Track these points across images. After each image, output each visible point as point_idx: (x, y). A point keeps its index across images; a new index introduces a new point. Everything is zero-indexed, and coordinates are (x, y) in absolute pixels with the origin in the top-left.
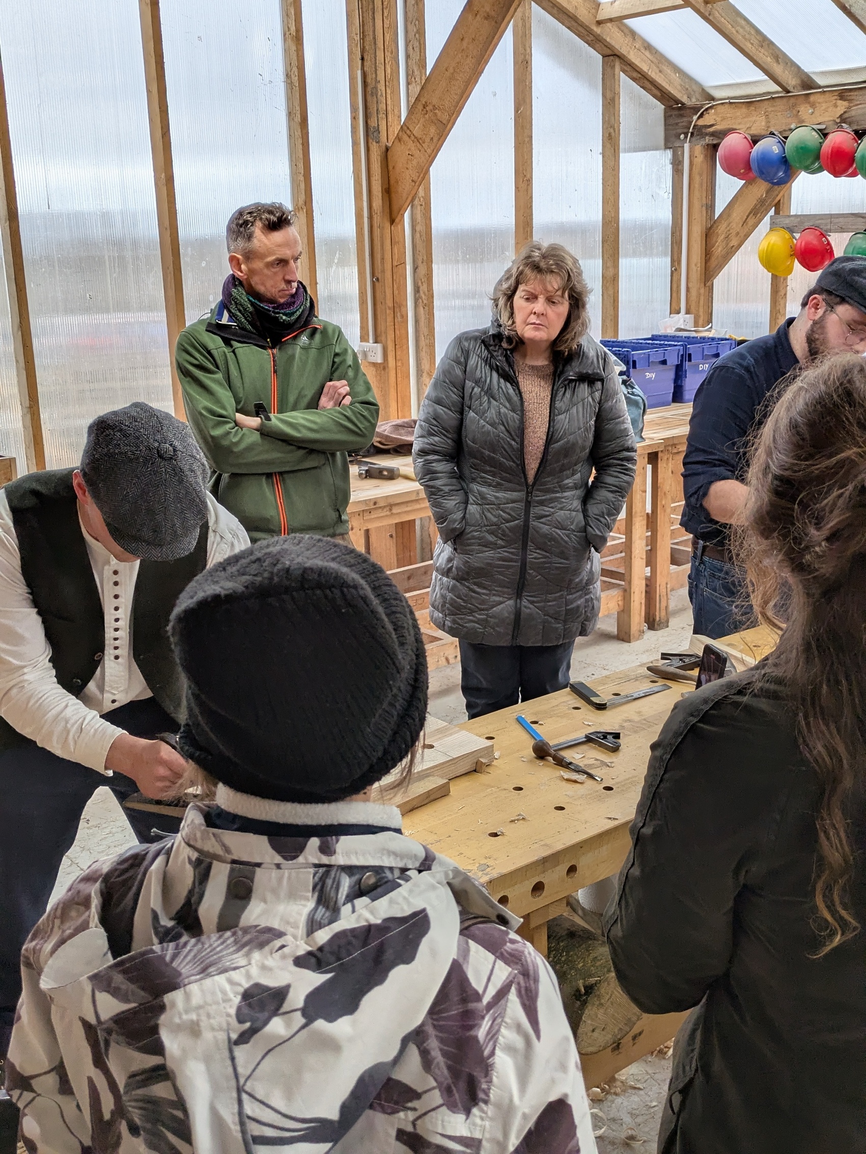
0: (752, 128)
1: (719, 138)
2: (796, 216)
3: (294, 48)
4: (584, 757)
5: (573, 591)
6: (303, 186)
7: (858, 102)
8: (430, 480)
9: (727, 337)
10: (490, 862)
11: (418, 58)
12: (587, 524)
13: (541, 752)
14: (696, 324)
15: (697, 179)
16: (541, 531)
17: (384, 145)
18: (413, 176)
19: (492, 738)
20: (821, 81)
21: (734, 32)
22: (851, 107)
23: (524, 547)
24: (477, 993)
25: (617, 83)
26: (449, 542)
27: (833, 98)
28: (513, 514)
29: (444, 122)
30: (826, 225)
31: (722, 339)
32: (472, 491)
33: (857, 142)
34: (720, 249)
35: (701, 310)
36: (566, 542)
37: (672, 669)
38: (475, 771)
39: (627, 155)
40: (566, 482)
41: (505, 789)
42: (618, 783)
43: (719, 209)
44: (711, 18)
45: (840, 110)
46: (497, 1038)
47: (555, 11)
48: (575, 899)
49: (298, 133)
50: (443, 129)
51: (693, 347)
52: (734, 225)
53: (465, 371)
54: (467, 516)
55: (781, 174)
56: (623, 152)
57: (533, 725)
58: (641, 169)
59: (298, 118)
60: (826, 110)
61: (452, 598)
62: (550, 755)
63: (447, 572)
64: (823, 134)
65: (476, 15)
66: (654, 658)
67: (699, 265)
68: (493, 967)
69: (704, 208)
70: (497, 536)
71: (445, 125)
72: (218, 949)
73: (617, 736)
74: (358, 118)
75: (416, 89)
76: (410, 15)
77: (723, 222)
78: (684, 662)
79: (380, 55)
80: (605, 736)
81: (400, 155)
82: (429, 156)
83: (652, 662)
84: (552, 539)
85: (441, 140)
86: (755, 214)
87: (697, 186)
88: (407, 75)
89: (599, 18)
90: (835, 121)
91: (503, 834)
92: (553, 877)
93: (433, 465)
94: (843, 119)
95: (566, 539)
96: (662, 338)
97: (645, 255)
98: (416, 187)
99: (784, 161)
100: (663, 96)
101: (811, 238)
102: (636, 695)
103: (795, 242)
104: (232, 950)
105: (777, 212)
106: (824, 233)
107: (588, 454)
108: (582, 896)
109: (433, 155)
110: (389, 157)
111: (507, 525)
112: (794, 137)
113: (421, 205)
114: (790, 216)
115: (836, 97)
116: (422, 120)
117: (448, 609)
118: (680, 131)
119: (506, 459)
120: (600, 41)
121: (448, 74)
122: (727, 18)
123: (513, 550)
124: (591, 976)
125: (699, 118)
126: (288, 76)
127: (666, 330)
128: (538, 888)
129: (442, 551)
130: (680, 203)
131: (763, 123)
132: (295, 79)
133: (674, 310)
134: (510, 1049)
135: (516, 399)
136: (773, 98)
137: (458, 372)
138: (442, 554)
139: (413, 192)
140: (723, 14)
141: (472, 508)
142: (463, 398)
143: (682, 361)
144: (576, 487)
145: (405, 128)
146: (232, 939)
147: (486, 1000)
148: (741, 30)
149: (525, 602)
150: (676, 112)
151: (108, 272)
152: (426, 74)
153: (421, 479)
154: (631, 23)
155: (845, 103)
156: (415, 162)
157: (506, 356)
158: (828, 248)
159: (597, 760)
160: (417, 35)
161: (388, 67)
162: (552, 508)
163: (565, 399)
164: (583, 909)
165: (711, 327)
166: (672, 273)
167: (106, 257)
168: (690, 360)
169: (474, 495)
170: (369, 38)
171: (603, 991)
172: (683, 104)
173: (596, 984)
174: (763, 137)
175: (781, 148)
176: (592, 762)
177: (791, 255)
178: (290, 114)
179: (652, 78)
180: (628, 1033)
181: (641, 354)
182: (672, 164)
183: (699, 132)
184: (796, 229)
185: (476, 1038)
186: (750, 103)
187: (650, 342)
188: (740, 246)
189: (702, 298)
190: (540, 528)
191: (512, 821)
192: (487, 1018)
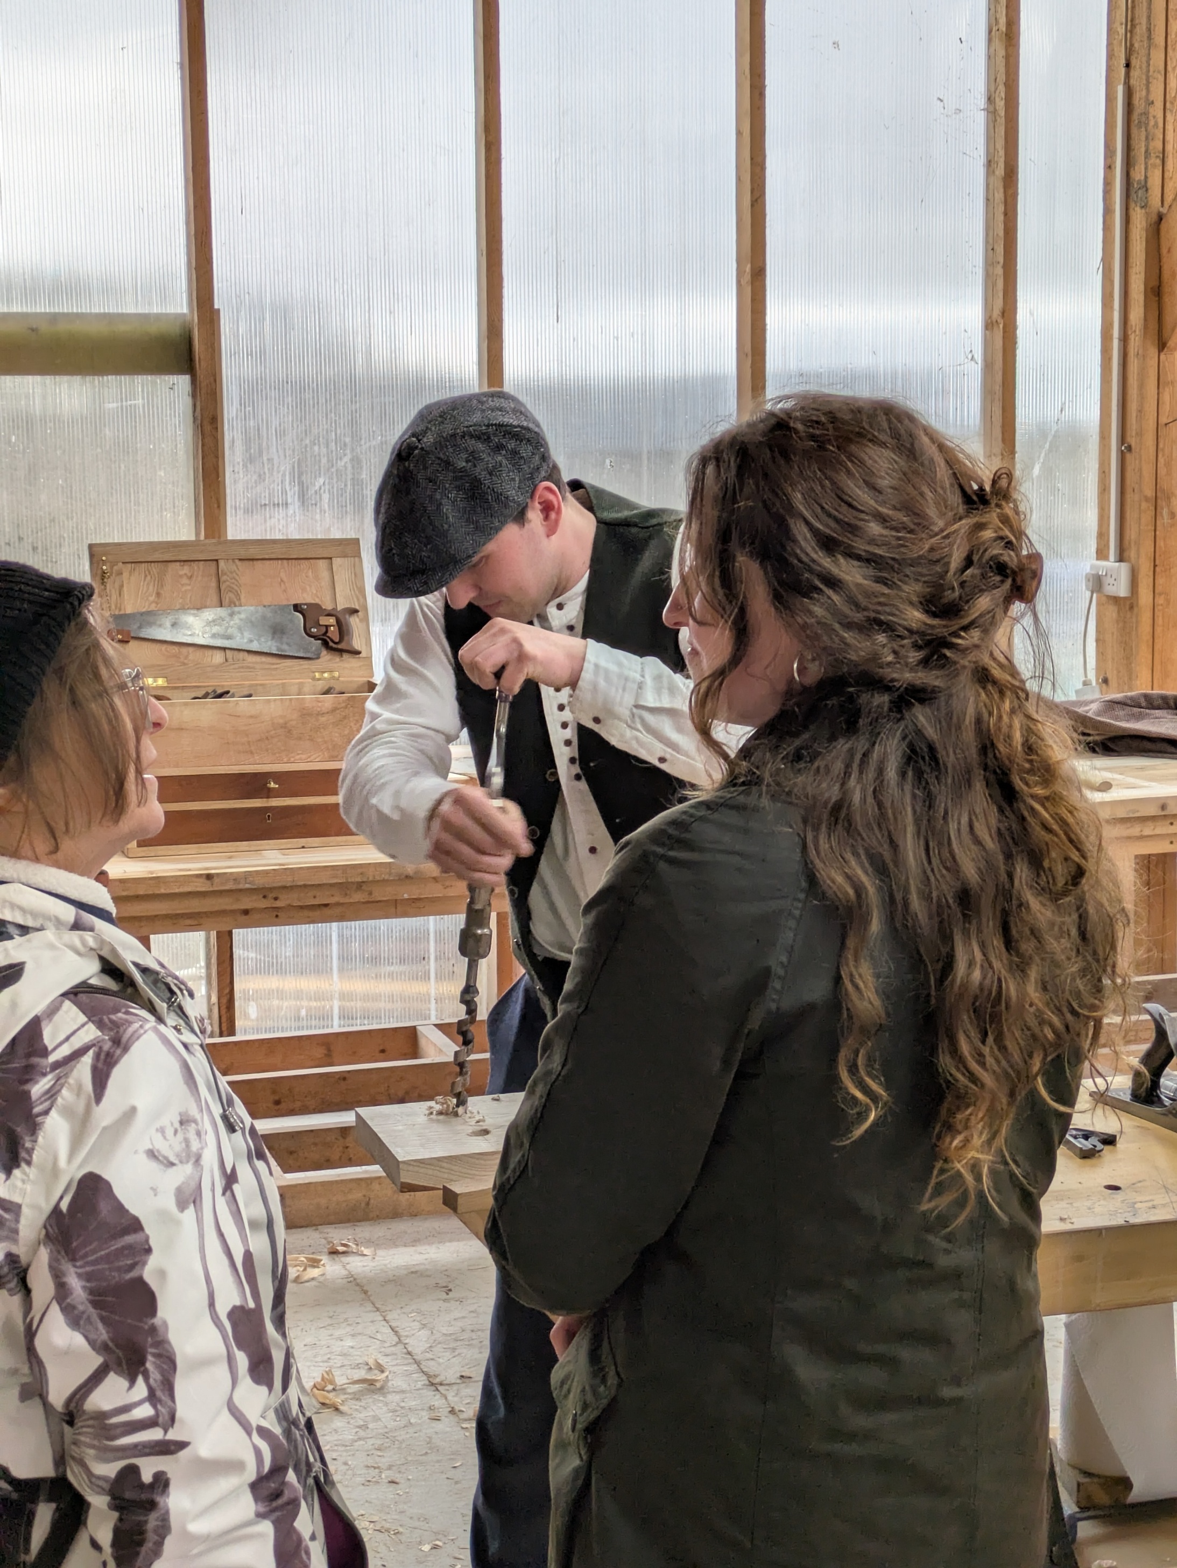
3: (1004, 52)
6: (1000, 284)
17: (1155, 211)
24: (46, 1048)
46: (56, 1099)
49: (999, 196)
59: (1000, 171)
68: (78, 1029)
74: (1115, 168)
79: (1157, 56)
110: (1163, 233)
126: (990, 100)
132: (1000, 104)
134: (68, 1112)
147: (52, 1058)
161: (1172, 77)
170: (1141, 30)
178: (990, 164)
185: (27, 1094)
192: (50, 1077)
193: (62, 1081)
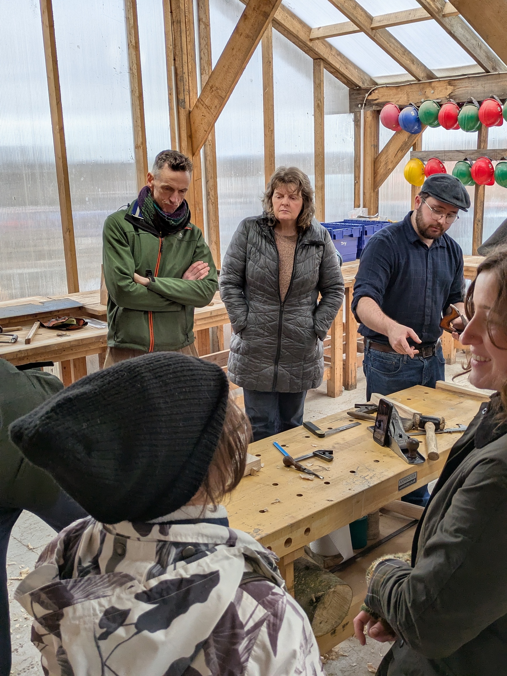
0: (400, 101)
1: (381, 107)
2: (425, 151)
3: (134, 53)
4: (313, 465)
5: (308, 362)
6: (140, 133)
7: (459, 87)
8: (228, 299)
9: (387, 221)
10: (260, 527)
11: (207, 59)
12: (315, 324)
13: (288, 463)
14: (369, 213)
15: (368, 130)
16: (289, 328)
17: (188, 110)
18: (205, 128)
19: (259, 455)
20: (438, 75)
21: (389, 46)
22: (455, 89)
23: (279, 336)
24: (241, 623)
25: (322, 74)
26: (238, 334)
27: (445, 84)
28: (273, 317)
29: (223, 97)
30: (442, 156)
31: (384, 222)
32: (250, 305)
33: (459, 110)
34: (382, 171)
35: (372, 206)
36: (303, 334)
37: (361, 413)
38: (250, 475)
39: (328, 116)
40: (303, 301)
41: (268, 485)
42: (332, 480)
43: (381, 147)
44: (375, 38)
45: (449, 92)
46: (251, 652)
47: (286, 33)
48: (308, 548)
49: (137, 103)
50: (222, 101)
51: (368, 227)
52: (390, 156)
53: (247, 239)
54: (248, 319)
55: (416, 127)
56: (326, 114)
57: (283, 447)
58: (337, 124)
59: (137, 94)
60: (441, 91)
61: (239, 365)
62: (293, 465)
63: (237, 351)
64: (440, 105)
65: (241, 35)
66: (351, 407)
67: (370, 179)
68: (255, 610)
69: (373, 147)
70: (264, 330)
71: (223, 99)
72: (99, 584)
73: (331, 452)
74: (173, 94)
75: (206, 78)
76: (202, 34)
77: (383, 155)
78: (368, 409)
79: (185, 57)
80: (324, 452)
81: (197, 116)
82: (215, 117)
83: (350, 410)
84: (296, 332)
85: (221, 107)
86: (402, 151)
87: (368, 134)
88: (201, 69)
89: (311, 37)
90: (446, 97)
91: (267, 511)
92: (297, 536)
93: (229, 290)
94: (451, 96)
95: (303, 332)
96: (350, 222)
97: (340, 173)
98: (207, 134)
99: (418, 120)
100: (348, 82)
101: (434, 164)
102: (341, 429)
103: (425, 166)
104: (106, 585)
105: (414, 149)
106: (441, 161)
107: (315, 286)
108: (312, 546)
109: (217, 116)
110: (191, 117)
111: (269, 324)
112: (423, 107)
113: (210, 145)
114: (421, 152)
115: (446, 84)
116: (210, 96)
117: (237, 371)
118: (358, 102)
119: (270, 287)
120: (312, 50)
121: (225, 69)
122: (384, 38)
123: (273, 338)
124: (319, 591)
125: (369, 95)
126: (131, 69)
127: (352, 217)
128: (288, 542)
129: (234, 339)
130: (359, 145)
131: (406, 99)
132: (135, 71)
133: (357, 206)
134: (257, 659)
135: (274, 253)
136: (411, 84)
137: (244, 239)
138: (234, 341)
139: (206, 137)
140: (382, 36)
141: (250, 315)
142: (246, 253)
143: (361, 235)
144: (308, 304)
145: (200, 100)
146: (107, 579)
147: (246, 629)
148: (392, 45)
149: (280, 368)
150: (356, 92)
151: (25, 184)
152: (211, 69)
153: (223, 298)
154: (329, 40)
155: (452, 87)
156: (206, 120)
157: (270, 230)
158: (443, 170)
159: (320, 467)
160: (206, 46)
161: (189, 64)
162: (295, 315)
163: (302, 255)
164: (312, 553)
165: (378, 215)
166: (355, 184)
167: (24, 175)
168: (366, 234)
169: (252, 308)
170: (178, 48)
171: (326, 600)
172: (360, 87)
173: (322, 596)
174: (406, 106)
175: (416, 113)
176: (317, 468)
177: (423, 174)
178: (132, 92)
179: (342, 72)
180: (340, 624)
181: (338, 231)
182: (354, 121)
183: (369, 103)
184: (425, 159)
185: (237, 651)
186: (398, 86)
187: (343, 224)
188: (393, 168)
189: (372, 198)
190: (288, 326)
191: (272, 503)
192: (246, 639)
193: (253, 641)
